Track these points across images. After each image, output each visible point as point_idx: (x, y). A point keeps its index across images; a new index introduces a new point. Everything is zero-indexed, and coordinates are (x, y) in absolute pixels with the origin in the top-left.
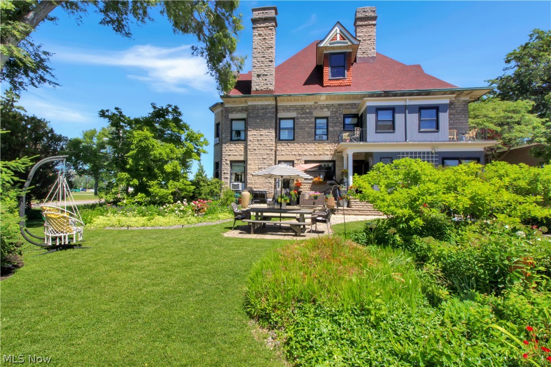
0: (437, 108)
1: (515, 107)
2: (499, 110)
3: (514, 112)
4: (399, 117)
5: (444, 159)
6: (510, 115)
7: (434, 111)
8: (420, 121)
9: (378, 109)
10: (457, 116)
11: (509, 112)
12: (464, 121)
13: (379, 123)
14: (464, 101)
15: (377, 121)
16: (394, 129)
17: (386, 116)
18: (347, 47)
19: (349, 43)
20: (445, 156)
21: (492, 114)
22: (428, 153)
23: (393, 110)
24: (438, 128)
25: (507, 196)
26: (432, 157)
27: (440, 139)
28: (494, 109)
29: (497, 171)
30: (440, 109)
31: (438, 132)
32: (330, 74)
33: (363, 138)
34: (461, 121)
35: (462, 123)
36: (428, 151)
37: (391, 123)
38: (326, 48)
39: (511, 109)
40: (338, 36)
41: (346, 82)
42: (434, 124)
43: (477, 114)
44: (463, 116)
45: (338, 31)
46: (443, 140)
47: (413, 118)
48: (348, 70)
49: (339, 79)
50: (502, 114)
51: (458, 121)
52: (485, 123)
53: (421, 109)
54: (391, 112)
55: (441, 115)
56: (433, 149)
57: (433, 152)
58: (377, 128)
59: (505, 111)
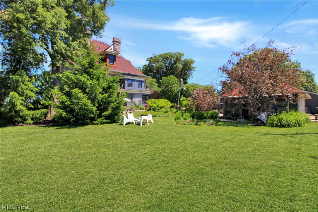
0: (142, 82)
4: (133, 83)
5: (143, 96)
7: (141, 82)
8: (138, 84)
9: (128, 80)
13: (129, 84)
15: (128, 83)
16: (132, 86)
17: (130, 82)
18: (115, 54)
19: (116, 53)
23: (132, 80)
24: (142, 87)
26: (141, 95)
27: (142, 90)
30: (133, 80)
32: (109, 61)
33: (124, 88)
37: (131, 84)
38: (108, 52)
40: (113, 49)
41: (114, 66)
42: (141, 85)
45: (113, 48)
47: (137, 83)
48: (115, 62)
49: (112, 64)
53: (138, 81)
54: (131, 81)
58: (128, 85)
59: (151, 81)
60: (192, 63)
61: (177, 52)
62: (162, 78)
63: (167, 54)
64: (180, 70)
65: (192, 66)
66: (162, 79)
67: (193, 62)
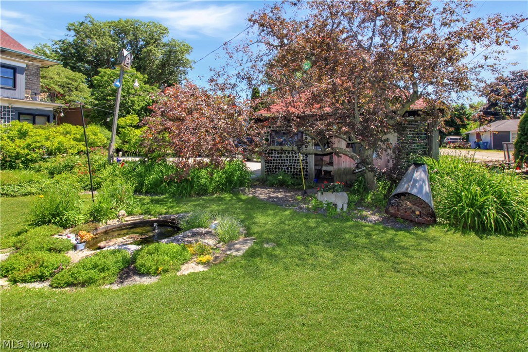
0: (15, 69)
1: (74, 76)
2: (62, 76)
3: (73, 80)
5: (20, 114)
6: (70, 82)
7: (12, 71)
10: (31, 77)
11: (69, 79)
12: (36, 83)
14: (37, 66)
20: (21, 111)
21: (57, 78)
22: (5, 107)
24: (15, 86)
25: (72, 142)
26: (9, 111)
27: (17, 97)
28: (58, 74)
29: (66, 129)
30: (17, 70)
31: (15, 90)
34: (33, 82)
35: (35, 84)
36: (5, 105)
39: (71, 77)
42: (11, 82)
43: (45, 75)
44: (36, 78)
46: (19, 98)
50: (65, 80)
51: (31, 81)
52: (51, 85)
55: (18, 75)
56: (10, 104)
57: (10, 106)
59: (66, 77)
60: (187, 51)
61: (153, 23)
62: (99, 69)
63: (127, 22)
64: (157, 62)
65: (187, 56)
66: (99, 72)
67: (188, 49)
